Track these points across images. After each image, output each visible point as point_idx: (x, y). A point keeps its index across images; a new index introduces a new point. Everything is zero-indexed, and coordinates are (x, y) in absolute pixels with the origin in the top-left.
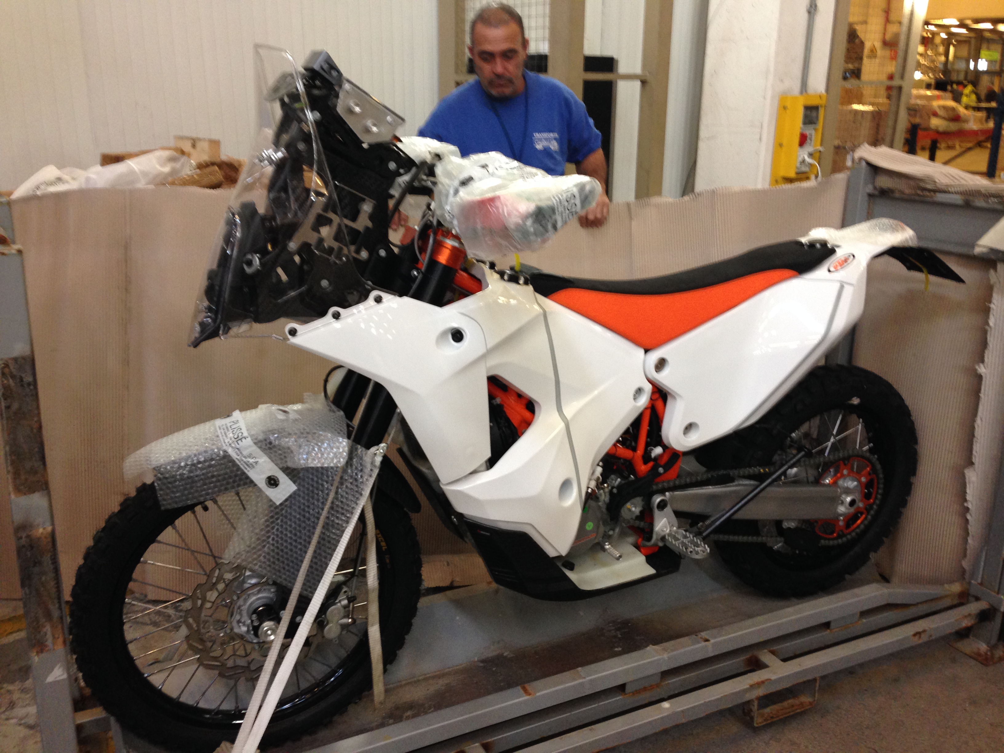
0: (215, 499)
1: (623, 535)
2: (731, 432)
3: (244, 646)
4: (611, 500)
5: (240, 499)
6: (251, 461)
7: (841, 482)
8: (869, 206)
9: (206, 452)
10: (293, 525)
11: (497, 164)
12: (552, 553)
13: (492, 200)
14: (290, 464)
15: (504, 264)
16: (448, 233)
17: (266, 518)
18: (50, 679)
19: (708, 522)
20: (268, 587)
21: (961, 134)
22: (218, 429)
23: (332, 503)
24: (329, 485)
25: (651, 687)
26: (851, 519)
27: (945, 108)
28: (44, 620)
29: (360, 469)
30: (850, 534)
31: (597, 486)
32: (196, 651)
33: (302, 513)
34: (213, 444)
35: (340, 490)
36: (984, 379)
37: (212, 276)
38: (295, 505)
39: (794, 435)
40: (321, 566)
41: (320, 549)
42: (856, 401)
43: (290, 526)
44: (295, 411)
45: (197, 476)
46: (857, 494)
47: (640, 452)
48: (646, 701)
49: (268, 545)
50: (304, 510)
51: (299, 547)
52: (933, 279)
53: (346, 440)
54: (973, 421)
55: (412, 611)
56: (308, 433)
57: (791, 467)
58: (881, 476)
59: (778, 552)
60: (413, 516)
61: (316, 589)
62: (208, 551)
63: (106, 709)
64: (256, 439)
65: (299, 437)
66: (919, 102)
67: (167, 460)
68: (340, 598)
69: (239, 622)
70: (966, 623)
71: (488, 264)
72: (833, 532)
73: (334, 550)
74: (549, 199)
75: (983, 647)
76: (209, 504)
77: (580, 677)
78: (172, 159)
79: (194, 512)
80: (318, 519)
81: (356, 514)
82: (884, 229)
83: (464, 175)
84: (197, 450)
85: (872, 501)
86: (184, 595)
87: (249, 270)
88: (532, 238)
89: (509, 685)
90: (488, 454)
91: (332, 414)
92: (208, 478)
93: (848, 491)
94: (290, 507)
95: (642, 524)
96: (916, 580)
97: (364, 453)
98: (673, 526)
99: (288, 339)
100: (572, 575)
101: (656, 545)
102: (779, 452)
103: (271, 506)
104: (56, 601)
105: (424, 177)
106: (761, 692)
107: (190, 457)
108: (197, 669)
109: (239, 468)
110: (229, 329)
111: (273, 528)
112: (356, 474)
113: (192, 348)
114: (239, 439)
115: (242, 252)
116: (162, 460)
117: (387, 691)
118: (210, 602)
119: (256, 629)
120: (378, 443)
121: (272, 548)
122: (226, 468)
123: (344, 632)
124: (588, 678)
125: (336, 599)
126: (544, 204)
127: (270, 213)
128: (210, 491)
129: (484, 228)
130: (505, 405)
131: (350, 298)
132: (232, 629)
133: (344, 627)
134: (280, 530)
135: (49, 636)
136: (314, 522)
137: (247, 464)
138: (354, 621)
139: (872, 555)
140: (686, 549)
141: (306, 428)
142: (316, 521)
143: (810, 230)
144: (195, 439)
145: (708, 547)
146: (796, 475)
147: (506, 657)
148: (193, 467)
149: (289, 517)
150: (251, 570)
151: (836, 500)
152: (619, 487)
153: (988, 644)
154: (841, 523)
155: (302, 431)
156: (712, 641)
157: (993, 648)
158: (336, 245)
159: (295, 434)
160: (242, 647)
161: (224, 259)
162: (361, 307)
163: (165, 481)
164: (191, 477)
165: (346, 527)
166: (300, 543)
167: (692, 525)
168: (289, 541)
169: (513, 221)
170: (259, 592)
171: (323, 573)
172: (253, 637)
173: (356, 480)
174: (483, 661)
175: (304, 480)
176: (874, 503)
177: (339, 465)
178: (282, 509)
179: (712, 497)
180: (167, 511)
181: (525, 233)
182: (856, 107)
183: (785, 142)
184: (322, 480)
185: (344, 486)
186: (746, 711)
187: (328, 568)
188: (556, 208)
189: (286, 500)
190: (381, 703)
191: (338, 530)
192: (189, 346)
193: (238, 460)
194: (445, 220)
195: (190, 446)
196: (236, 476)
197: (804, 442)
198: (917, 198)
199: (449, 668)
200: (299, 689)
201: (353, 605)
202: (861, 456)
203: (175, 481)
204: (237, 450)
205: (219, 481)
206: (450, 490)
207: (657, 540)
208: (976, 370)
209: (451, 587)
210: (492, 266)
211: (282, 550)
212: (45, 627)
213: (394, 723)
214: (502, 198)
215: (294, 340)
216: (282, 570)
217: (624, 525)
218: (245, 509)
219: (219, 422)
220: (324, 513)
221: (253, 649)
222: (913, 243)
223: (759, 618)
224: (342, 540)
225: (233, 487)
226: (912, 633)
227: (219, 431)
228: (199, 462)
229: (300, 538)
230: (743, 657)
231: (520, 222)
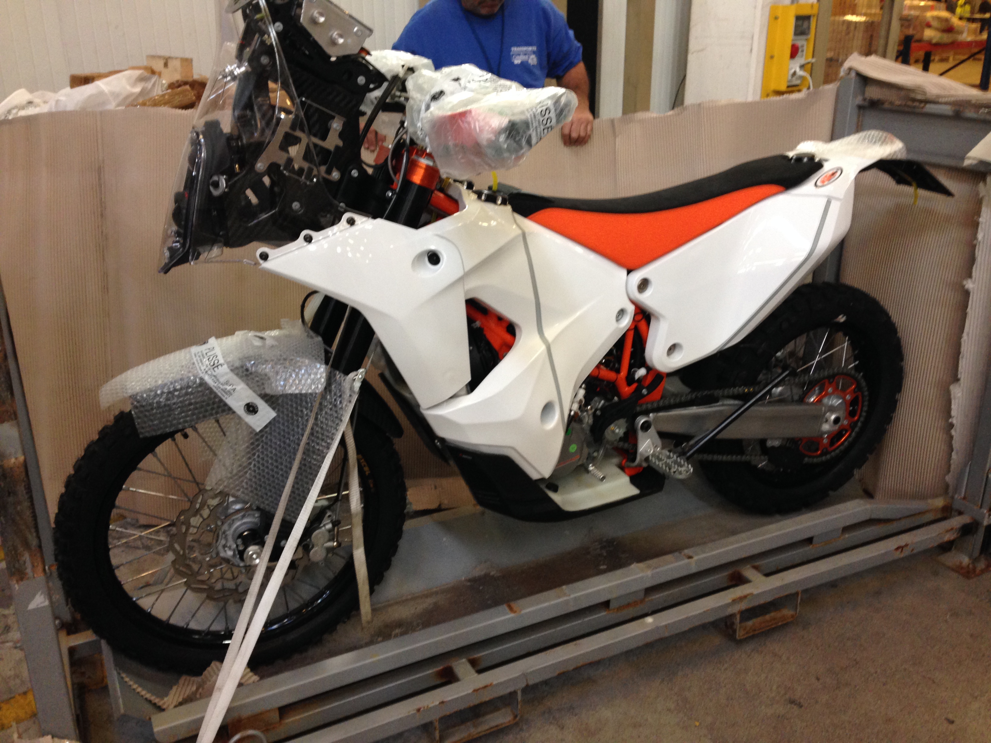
0: (195, 427)
1: (607, 456)
2: (715, 352)
3: (231, 569)
4: (594, 421)
5: (220, 426)
6: (229, 388)
7: (825, 400)
8: (858, 118)
9: (181, 379)
10: (274, 451)
11: (470, 77)
12: (535, 476)
13: (463, 115)
14: (268, 391)
15: (482, 184)
16: (422, 152)
17: (247, 445)
18: (32, 606)
19: (692, 442)
20: (250, 512)
21: (955, 45)
22: (194, 357)
23: (312, 429)
24: (308, 411)
25: (635, 603)
26: (835, 437)
27: (939, 19)
28: (22, 549)
29: (339, 395)
30: (834, 450)
31: (580, 408)
32: (182, 574)
33: (282, 439)
34: (189, 372)
35: (319, 416)
36: (971, 294)
37: (178, 198)
38: (275, 431)
39: (779, 354)
40: (303, 491)
41: (301, 474)
42: (842, 319)
43: (271, 452)
44: (271, 337)
45: (174, 404)
46: (842, 412)
47: (623, 373)
48: (631, 616)
49: (249, 472)
50: (284, 437)
51: (281, 473)
52: (922, 192)
53: (324, 366)
54: (960, 337)
55: (398, 533)
56: (285, 360)
57: (776, 386)
58: (866, 393)
59: (762, 470)
60: (396, 441)
61: (298, 514)
62: (191, 478)
63: (96, 632)
64: (232, 366)
65: (276, 364)
66: (913, 13)
67: (143, 388)
68: (324, 522)
69: (224, 546)
70: (948, 537)
71: (466, 184)
72: (817, 450)
73: (316, 476)
74: (522, 113)
75: (965, 560)
76: (189, 431)
77: (565, 595)
78: (141, 79)
79: (174, 440)
80: (299, 445)
81: (336, 440)
82: (874, 142)
83: (436, 90)
84: (173, 378)
85: (856, 418)
86: (168, 520)
87: (216, 193)
88: (506, 155)
89: (496, 603)
90: (468, 378)
91: (310, 340)
92: (186, 406)
93: (832, 409)
94: (271, 434)
95: (626, 446)
96: (901, 495)
97: (342, 379)
98: (656, 447)
99: (260, 264)
100: (556, 497)
101: (640, 465)
102: (764, 372)
103: (251, 433)
104: (33, 530)
105: (398, 93)
106: (743, 606)
107: (165, 385)
108: (185, 592)
109: (216, 396)
110: (199, 255)
111: (254, 454)
112: (335, 400)
113: (162, 274)
114: (215, 366)
115: (209, 175)
116: (138, 388)
117: (374, 610)
118: (194, 527)
119: (241, 554)
120: (357, 369)
121: (253, 474)
122: (203, 395)
123: (330, 555)
124: (572, 596)
125: (321, 523)
126: (517, 118)
127: (236, 133)
128: (188, 419)
129: (456, 145)
130: (485, 328)
131: (323, 220)
132: (218, 554)
133: (330, 550)
134: (261, 456)
135: (29, 565)
136: (294, 448)
137: (224, 391)
138: (339, 545)
139: (856, 472)
140: (670, 469)
141: (283, 354)
142: (296, 447)
143: (798, 143)
144: (170, 367)
145: (692, 466)
146: (781, 394)
147: (493, 576)
148: (170, 395)
149: (269, 443)
150: (233, 496)
151: (820, 418)
152: (603, 409)
153: (970, 557)
154: (825, 441)
155: (279, 357)
156: (696, 558)
157: (975, 560)
158: (306, 165)
159: (272, 360)
160: (229, 571)
161: (190, 181)
162: (335, 228)
163: (142, 409)
164: (169, 405)
165: (327, 453)
166: (282, 470)
167: (677, 445)
168: (270, 467)
169: (485, 137)
170: (243, 517)
171: (305, 498)
172: (239, 561)
173: (335, 406)
174: (470, 580)
175: (283, 407)
176: (858, 420)
177: (317, 391)
178: (262, 436)
179: (696, 418)
180: (146, 439)
181: (498, 150)
182: (850, 18)
183: (776, 54)
184: (301, 406)
185: (324, 412)
186: (728, 624)
187: (310, 493)
188: (530, 123)
189: (266, 427)
190: (368, 622)
191: (319, 455)
192: (159, 272)
193: (216, 387)
194: (418, 138)
195: (166, 374)
196: (214, 403)
197: (789, 361)
198: (906, 109)
199: (437, 587)
200: (288, 609)
201: (338, 529)
202: (846, 374)
203: (152, 409)
204: (213, 378)
205: (196, 408)
206: (430, 414)
207: (641, 460)
208: (963, 286)
209: (439, 510)
210: (470, 186)
211: (264, 476)
212: (23, 556)
213: (383, 641)
214: (473, 113)
215: (266, 265)
216: (265, 496)
217: (608, 446)
218: (225, 435)
219: (195, 349)
220: (304, 439)
221: (241, 572)
222: (902, 156)
223: (743, 535)
224: (323, 465)
225: (212, 415)
226: (896, 547)
227: (195, 360)
228: (175, 390)
229: (282, 464)
230: (725, 574)
231: (494, 138)
